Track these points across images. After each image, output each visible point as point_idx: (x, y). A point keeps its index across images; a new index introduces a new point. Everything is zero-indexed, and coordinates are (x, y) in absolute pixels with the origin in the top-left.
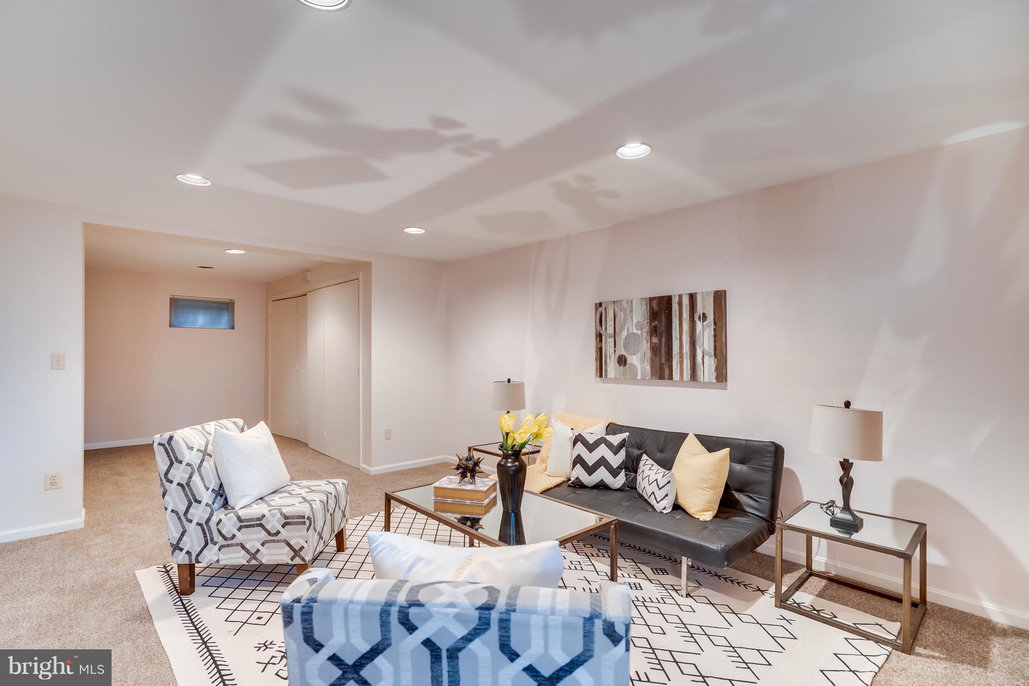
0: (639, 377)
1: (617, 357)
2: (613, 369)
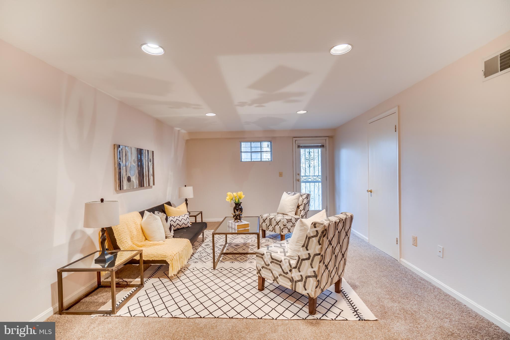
0: (135, 187)
1: (127, 178)
2: (126, 184)
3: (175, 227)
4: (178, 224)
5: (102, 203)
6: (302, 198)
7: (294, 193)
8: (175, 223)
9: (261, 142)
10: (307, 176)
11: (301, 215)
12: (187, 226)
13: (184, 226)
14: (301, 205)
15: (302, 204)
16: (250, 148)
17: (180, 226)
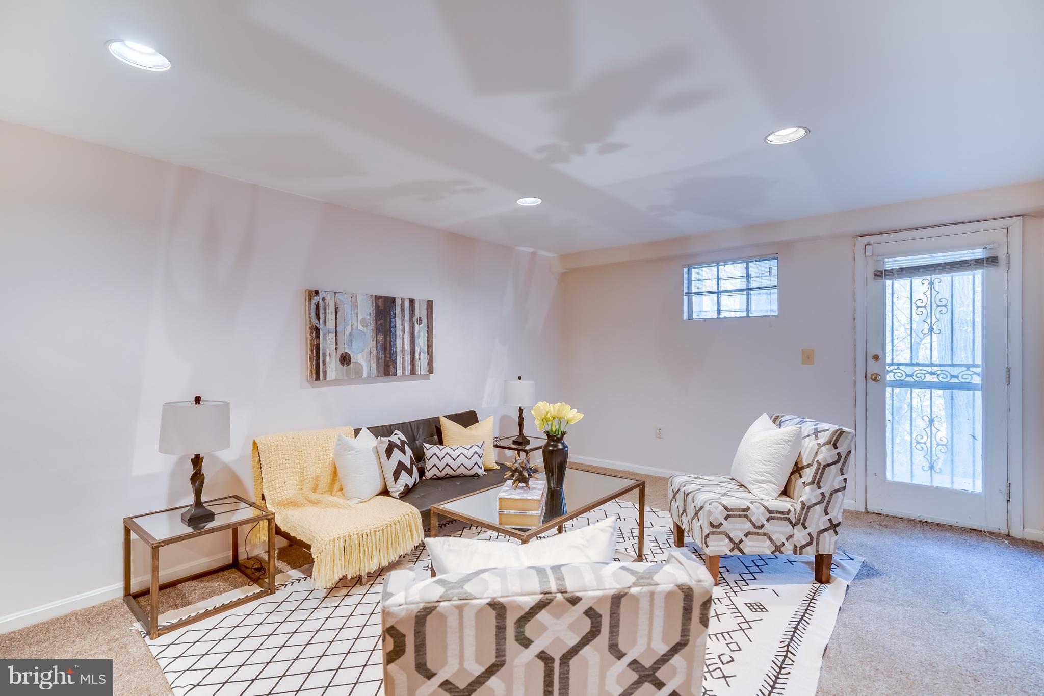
0: (365, 376)
1: (338, 356)
2: (334, 369)
3: (441, 471)
4: (447, 465)
5: (197, 406)
6: (818, 441)
7: (800, 419)
8: (441, 461)
9: (747, 263)
10: (918, 364)
11: (802, 502)
12: (472, 472)
13: (462, 471)
14: (809, 465)
15: (813, 462)
16: (715, 281)
17: (453, 470)
